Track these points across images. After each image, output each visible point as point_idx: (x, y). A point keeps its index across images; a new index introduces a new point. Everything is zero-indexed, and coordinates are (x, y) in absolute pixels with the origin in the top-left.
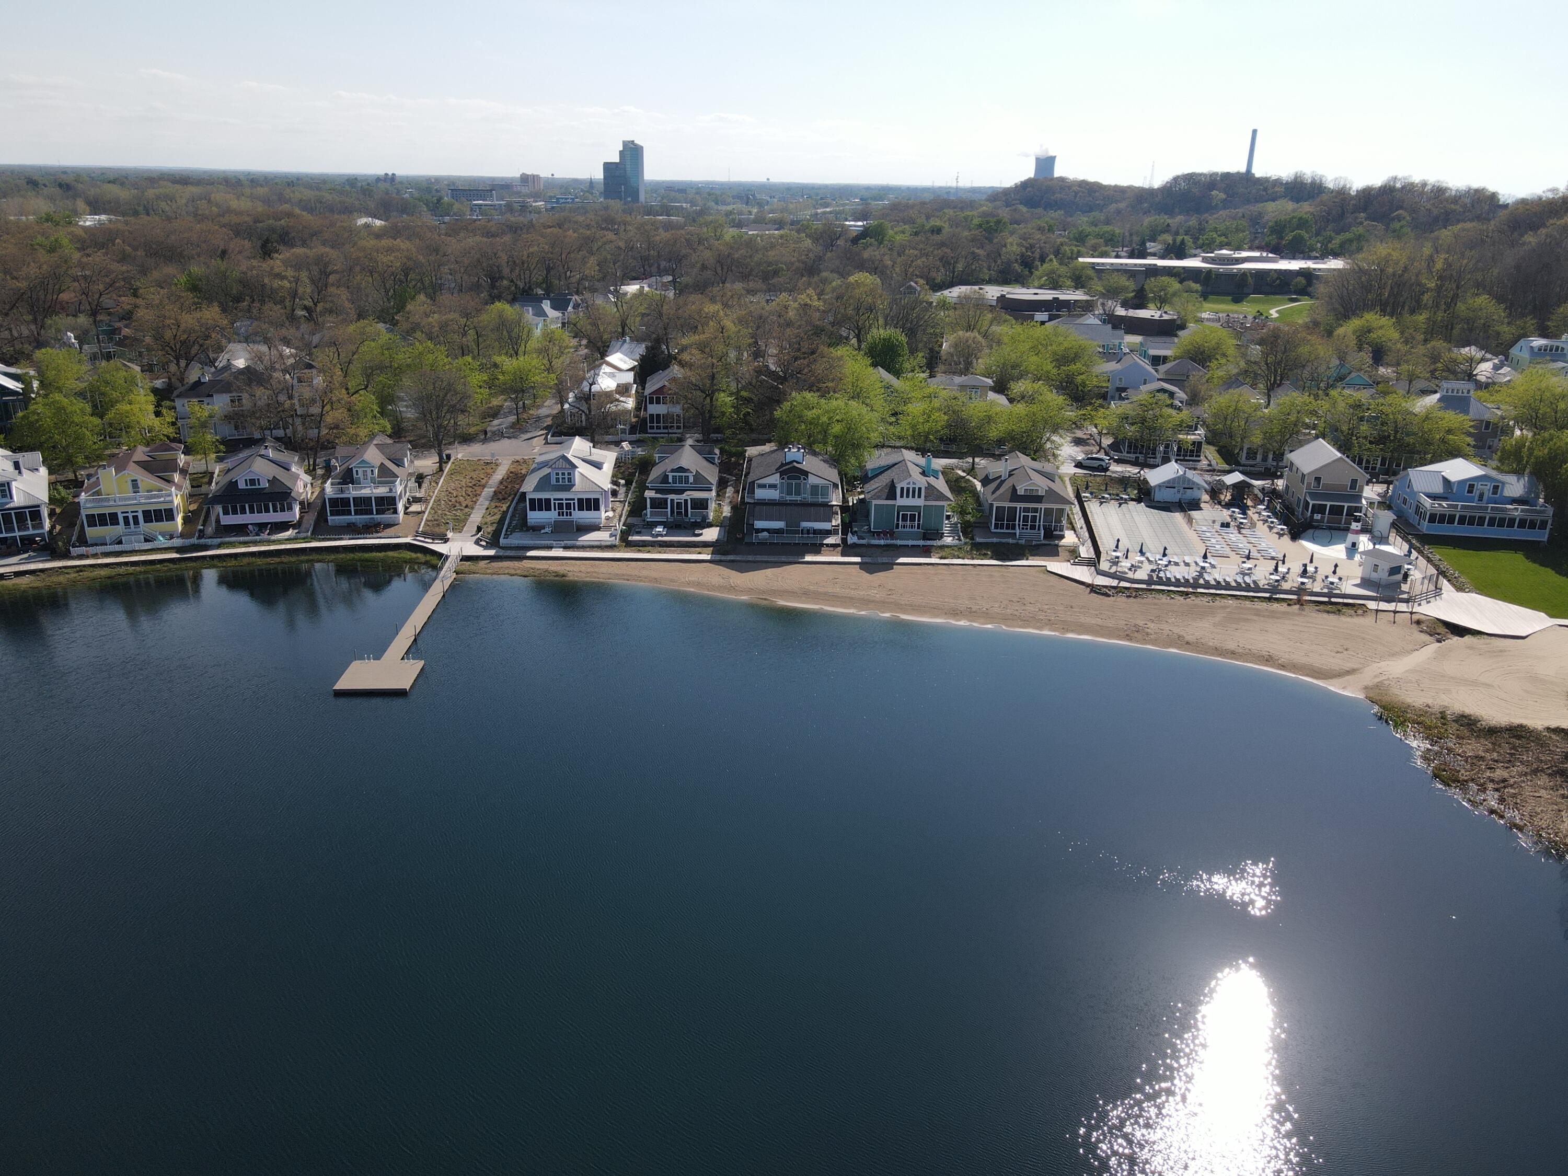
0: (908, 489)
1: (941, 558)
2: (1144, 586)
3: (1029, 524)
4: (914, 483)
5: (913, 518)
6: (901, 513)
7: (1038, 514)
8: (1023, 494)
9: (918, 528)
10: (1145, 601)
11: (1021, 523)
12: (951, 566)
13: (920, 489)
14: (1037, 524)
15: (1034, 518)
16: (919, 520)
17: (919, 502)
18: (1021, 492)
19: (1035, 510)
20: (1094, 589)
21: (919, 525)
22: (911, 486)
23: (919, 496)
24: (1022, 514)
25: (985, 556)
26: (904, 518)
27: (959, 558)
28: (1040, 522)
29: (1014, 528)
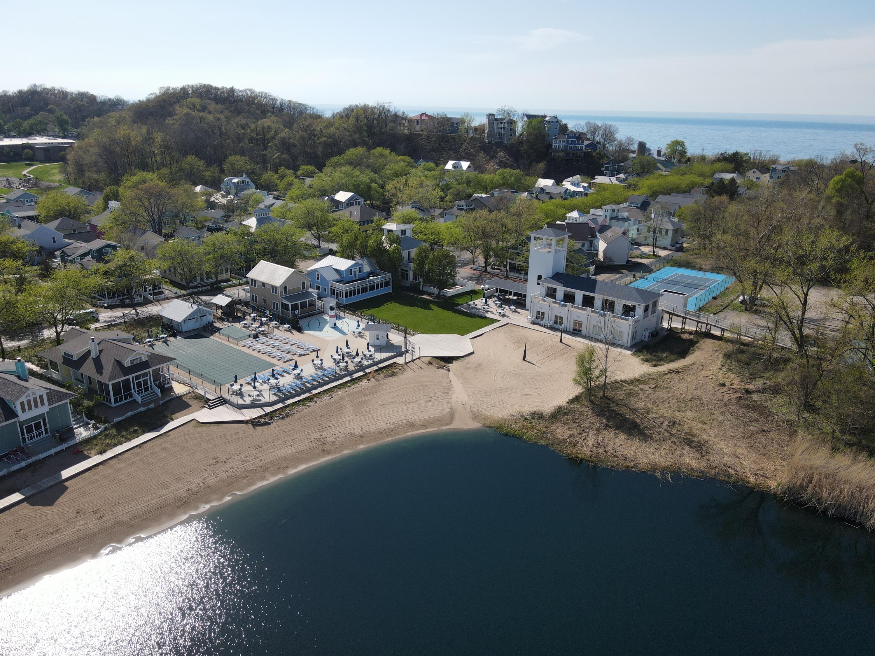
0: (29, 402)
1: (101, 453)
2: (280, 405)
3: (143, 387)
4: (34, 394)
5: (38, 426)
6: (24, 427)
7: (148, 378)
8: (130, 365)
9: (46, 433)
10: (297, 416)
11: (136, 390)
12: (120, 457)
13: (41, 397)
14: (149, 385)
15: (146, 383)
16: (45, 425)
17: (44, 409)
18: (127, 363)
19: (145, 375)
20: (254, 423)
21: (46, 430)
22: (31, 398)
23: (43, 404)
24: (135, 382)
25: (136, 434)
26: (29, 430)
27: (115, 445)
28: (151, 383)
29: (131, 395)
